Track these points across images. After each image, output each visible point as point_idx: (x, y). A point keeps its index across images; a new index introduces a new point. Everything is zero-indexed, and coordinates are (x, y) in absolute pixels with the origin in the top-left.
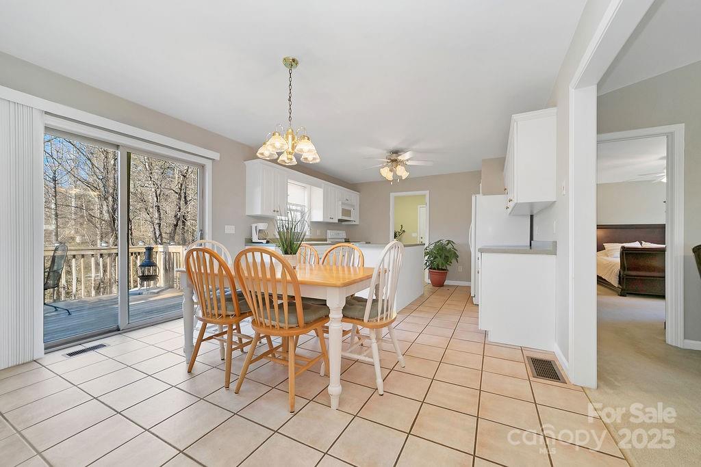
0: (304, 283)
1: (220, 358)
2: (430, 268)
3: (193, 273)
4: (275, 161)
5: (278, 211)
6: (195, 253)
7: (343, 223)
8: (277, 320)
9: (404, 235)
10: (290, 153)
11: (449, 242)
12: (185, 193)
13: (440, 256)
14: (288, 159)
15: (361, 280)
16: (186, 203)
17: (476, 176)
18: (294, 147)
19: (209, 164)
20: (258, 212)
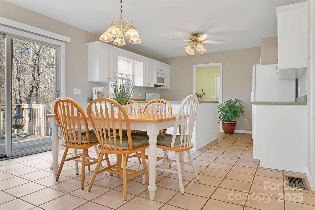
0: (133, 121)
1: (75, 174)
2: (223, 121)
3: (60, 117)
4: (111, 43)
5: (111, 79)
6: (61, 103)
7: (158, 88)
8: (115, 145)
9: (204, 97)
10: (122, 38)
11: (237, 101)
12: (38, 67)
13: (231, 111)
14: (120, 41)
15: (169, 119)
16: (39, 75)
17: (257, 51)
18: (124, 34)
19: (63, 45)
20: (97, 79)
